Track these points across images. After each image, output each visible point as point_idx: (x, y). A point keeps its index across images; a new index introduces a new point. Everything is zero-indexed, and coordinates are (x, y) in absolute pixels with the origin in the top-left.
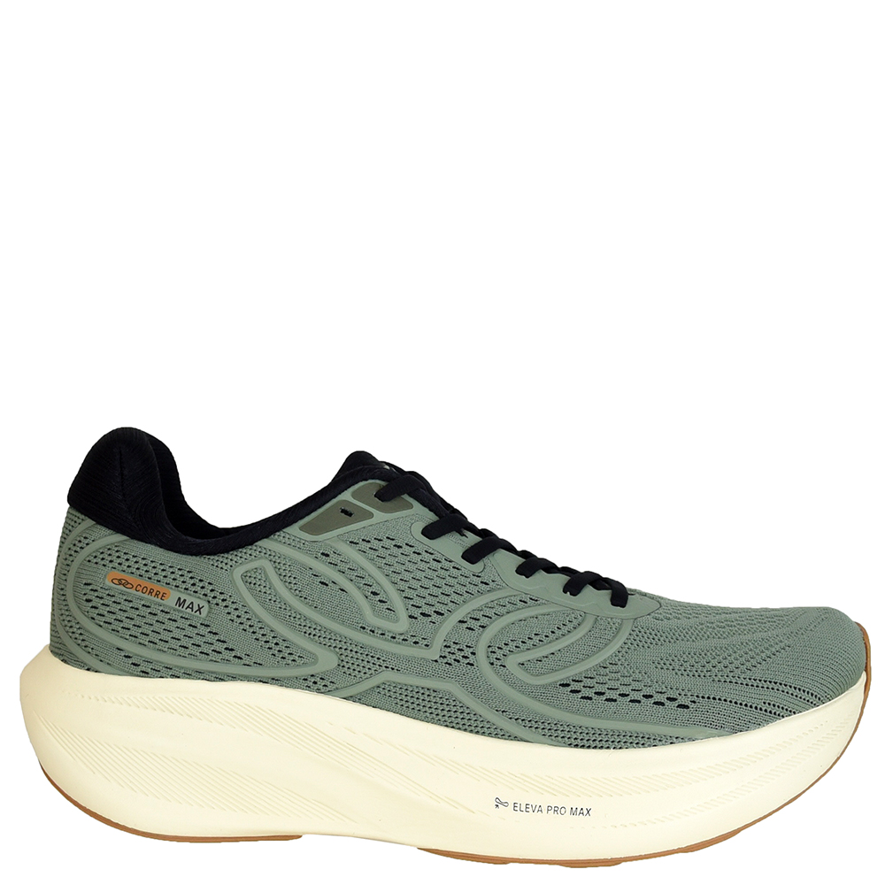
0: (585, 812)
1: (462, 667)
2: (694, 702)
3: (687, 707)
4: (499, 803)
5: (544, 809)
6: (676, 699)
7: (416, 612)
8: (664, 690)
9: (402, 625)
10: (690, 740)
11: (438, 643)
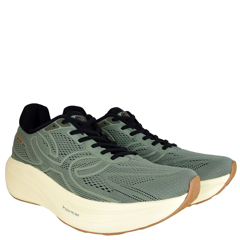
0: (78, 215)
1: (65, 170)
2: (112, 191)
3: (110, 192)
4: (64, 207)
5: (70, 211)
6: (108, 189)
7: (60, 153)
8: (106, 185)
9: (57, 156)
10: (109, 202)
11: (62, 162)
